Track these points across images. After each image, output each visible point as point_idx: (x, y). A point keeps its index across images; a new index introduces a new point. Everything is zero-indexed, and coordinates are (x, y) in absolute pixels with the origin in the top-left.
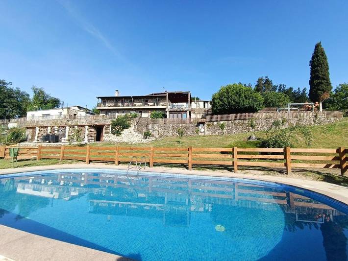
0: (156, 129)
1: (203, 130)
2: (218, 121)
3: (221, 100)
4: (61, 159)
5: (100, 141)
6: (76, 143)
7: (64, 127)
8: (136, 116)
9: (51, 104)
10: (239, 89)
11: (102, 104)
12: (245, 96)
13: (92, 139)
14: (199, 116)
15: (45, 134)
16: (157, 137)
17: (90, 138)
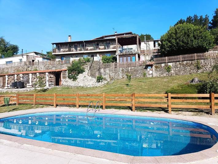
0: (107, 73)
1: (151, 72)
2: (165, 63)
3: (170, 42)
4: (34, 104)
5: (59, 85)
6: (39, 88)
7: (28, 74)
8: (88, 61)
9: (11, 51)
10: (188, 30)
11: (57, 50)
12: (194, 36)
13: (52, 84)
14: (148, 58)
15: (13, 81)
16: (109, 80)
17: (50, 83)
